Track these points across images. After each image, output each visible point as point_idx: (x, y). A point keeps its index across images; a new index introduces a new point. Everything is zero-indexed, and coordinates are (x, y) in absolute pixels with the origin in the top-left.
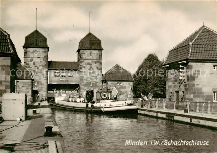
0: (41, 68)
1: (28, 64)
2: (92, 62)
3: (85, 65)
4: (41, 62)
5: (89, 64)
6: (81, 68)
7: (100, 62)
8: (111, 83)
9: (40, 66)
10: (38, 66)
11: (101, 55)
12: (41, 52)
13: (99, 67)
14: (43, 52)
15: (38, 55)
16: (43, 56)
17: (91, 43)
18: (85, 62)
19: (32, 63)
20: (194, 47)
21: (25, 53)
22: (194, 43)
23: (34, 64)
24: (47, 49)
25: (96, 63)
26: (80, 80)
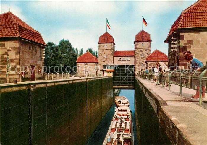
0: (109, 56)
1: (101, 54)
2: (143, 50)
3: (138, 53)
4: (109, 52)
5: (141, 51)
6: (136, 55)
7: (149, 50)
8: (151, 63)
9: (108, 54)
10: (107, 54)
11: (150, 45)
12: (109, 46)
13: (148, 53)
14: (110, 45)
15: (107, 48)
16: (110, 48)
17: (143, 37)
18: (138, 50)
19: (103, 53)
20: (186, 16)
21: (99, 47)
22: (187, 12)
23: (105, 53)
24: (113, 44)
25: (146, 50)
26: (135, 62)
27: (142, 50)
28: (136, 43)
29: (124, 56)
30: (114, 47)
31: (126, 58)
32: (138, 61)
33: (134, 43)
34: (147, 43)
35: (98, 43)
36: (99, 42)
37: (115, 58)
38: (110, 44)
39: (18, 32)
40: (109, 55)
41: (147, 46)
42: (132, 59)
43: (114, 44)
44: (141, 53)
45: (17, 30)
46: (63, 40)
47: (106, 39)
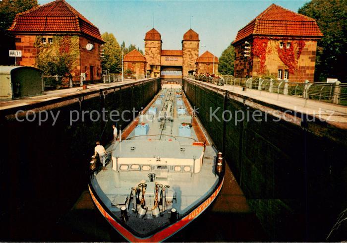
1: (148, 52)
2: (192, 50)
3: (186, 53)
4: (156, 50)
6: (184, 55)
7: (198, 50)
8: (201, 65)
10: (154, 53)
11: (199, 45)
15: (154, 45)
16: (158, 46)
17: (191, 36)
18: (186, 50)
20: (260, 22)
21: (145, 44)
22: (260, 18)
23: (151, 52)
24: (160, 41)
25: (194, 51)
26: (183, 63)
27: (190, 49)
28: (184, 42)
29: (172, 56)
30: (161, 45)
31: (174, 58)
32: (186, 62)
33: (182, 42)
34: (195, 42)
35: (145, 40)
36: (146, 38)
37: (162, 57)
38: (157, 42)
39: (78, 25)
40: (156, 54)
41: (195, 46)
42: (180, 59)
43: (162, 42)
44: (189, 53)
45: (78, 23)
46: (107, 34)
47: (153, 36)
